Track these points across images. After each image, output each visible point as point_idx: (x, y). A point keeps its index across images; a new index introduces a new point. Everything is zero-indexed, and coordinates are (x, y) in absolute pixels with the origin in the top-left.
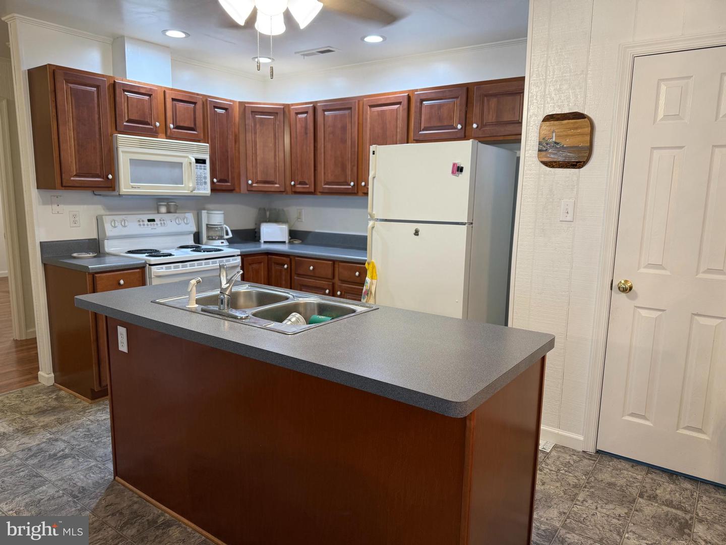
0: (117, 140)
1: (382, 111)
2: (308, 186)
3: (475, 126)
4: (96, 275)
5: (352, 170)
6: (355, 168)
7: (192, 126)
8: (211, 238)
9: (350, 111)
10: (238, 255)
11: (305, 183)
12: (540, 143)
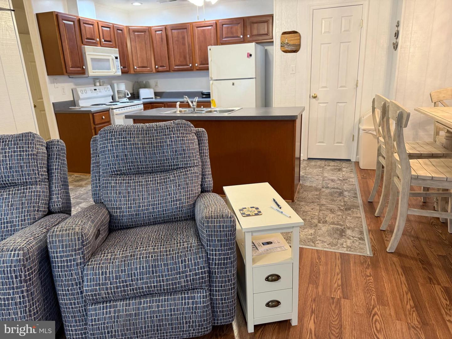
0: (84, 49)
1: (203, 30)
2: (165, 68)
3: (248, 36)
4: (95, 114)
5: (189, 58)
6: (191, 58)
7: (110, 40)
8: (120, 98)
9: (186, 30)
10: (141, 104)
11: (163, 66)
12: (281, 43)
